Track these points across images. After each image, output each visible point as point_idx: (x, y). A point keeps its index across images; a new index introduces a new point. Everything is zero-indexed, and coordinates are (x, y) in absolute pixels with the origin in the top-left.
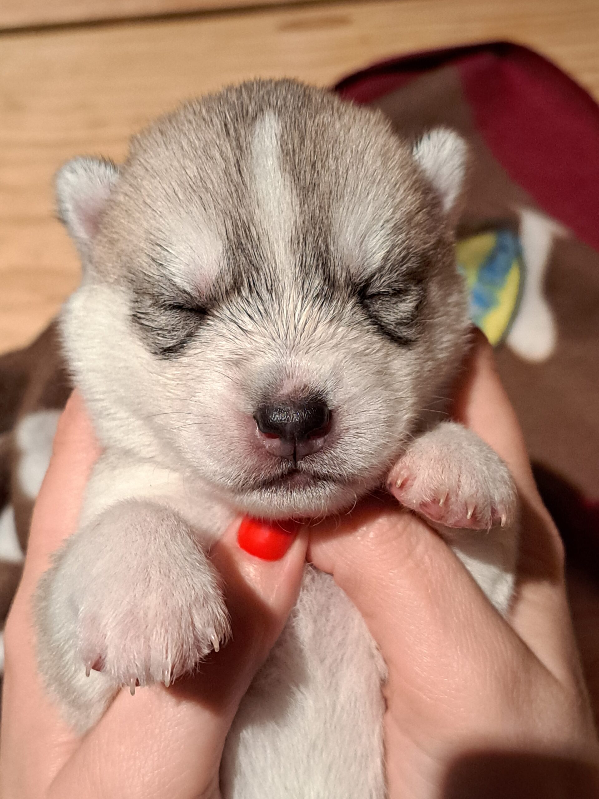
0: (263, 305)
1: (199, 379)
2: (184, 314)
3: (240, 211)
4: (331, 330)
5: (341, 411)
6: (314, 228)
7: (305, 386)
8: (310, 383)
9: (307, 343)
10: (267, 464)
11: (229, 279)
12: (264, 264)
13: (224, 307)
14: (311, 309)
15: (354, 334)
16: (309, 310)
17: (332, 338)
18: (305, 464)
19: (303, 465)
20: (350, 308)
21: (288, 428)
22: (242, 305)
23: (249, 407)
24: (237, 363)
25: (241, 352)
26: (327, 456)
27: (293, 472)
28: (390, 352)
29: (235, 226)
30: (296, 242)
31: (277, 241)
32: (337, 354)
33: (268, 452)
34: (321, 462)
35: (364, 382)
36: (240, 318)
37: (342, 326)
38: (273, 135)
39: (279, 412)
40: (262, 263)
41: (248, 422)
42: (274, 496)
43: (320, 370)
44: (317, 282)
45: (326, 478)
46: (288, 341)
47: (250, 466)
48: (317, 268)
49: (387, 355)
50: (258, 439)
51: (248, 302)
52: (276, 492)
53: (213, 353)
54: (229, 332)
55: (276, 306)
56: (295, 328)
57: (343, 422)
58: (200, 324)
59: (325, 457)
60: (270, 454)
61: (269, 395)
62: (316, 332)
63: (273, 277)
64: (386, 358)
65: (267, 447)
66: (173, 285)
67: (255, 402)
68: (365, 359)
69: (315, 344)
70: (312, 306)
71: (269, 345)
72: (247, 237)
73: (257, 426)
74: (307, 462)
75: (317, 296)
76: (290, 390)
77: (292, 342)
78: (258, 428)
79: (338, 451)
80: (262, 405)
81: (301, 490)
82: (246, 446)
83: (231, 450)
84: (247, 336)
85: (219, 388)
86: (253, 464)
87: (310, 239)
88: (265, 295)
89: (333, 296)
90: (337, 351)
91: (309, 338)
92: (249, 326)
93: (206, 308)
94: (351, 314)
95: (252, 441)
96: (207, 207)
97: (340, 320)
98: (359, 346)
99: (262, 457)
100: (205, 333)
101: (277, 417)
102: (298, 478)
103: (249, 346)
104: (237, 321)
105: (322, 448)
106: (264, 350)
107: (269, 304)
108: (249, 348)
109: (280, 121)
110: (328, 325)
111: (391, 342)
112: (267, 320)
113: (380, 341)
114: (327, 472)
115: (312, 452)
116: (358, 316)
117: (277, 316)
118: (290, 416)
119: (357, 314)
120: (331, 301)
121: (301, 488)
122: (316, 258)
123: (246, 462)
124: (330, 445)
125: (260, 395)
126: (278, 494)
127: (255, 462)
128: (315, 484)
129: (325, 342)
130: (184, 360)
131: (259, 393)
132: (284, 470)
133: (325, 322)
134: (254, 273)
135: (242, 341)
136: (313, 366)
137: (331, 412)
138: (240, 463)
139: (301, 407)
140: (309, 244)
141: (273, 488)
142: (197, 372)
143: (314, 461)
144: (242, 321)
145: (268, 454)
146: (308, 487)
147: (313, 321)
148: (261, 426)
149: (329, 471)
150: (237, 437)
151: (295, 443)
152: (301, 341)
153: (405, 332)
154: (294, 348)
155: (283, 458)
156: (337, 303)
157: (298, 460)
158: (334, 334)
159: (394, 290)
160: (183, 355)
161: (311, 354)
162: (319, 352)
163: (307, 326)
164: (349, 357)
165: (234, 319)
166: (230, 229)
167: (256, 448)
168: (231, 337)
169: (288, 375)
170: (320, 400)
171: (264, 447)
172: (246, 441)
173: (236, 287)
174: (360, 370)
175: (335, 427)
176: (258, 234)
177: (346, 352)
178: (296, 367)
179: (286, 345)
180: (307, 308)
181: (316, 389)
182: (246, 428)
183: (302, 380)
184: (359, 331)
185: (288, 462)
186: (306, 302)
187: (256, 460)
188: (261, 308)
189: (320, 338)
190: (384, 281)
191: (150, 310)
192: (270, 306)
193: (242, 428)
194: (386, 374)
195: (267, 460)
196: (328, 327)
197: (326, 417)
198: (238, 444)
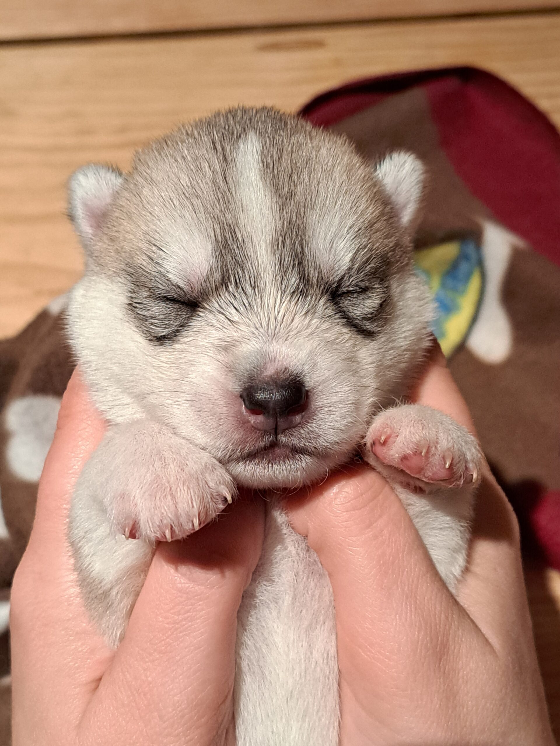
0: (247, 299)
1: (191, 363)
2: (177, 306)
3: (227, 215)
4: (307, 321)
5: (316, 391)
6: (292, 232)
7: (286, 369)
8: (290, 366)
9: (286, 332)
10: (251, 438)
11: (217, 276)
12: (248, 263)
13: (213, 300)
14: (289, 303)
15: (325, 326)
16: (287, 304)
17: (307, 329)
18: (285, 437)
19: (283, 439)
20: (322, 304)
21: (271, 405)
22: (229, 299)
23: (236, 387)
24: (226, 349)
25: (229, 339)
26: (304, 430)
27: (274, 445)
28: (357, 343)
29: (222, 229)
30: (276, 243)
31: (260, 243)
32: (312, 341)
33: (253, 427)
34: (299, 436)
35: (335, 367)
36: (227, 310)
37: (315, 318)
38: (255, 151)
39: (263, 391)
40: (246, 261)
41: (235, 401)
42: (257, 468)
43: (298, 355)
44: (294, 280)
45: (303, 451)
46: (270, 330)
47: (236, 439)
48: (294, 267)
49: (355, 345)
50: (244, 416)
51: (235, 296)
52: (258, 464)
53: (204, 340)
54: (218, 322)
55: (258, 300)
56: (275, 320)
57: (318, 401)
58: (192, 316)
59: (302, 431)
60: (254, 428)
61: (254, 377)
62: (293, 323)
63: (256, 274)
64: (354, 347)
65: (252, 422)
66: (167, 280)
67: (242, 383)
68: (335, 347)
69: (293, 333)
70: (290, 301)
71: (254, 333)
72: (233, 240)
73: (243, 404)
74: (287, 435)
75: (294, 292)
76: (272, 372)
77: (273, 331)
78: (244, 406)
79: (313, 426)
80: (248, 385)
81: (281, 462)
82: (233, 421)
83: (220, 425)
84: (233, 325)
85: (209, 370)
86: (240, 438)
87: (288, 241)
88: (249, 290)
89: (307, 293)
90: (312, 339)
91: (288, 328)
92: (236, 317)
93: (197, 301)
94: (323, 309)
95: (239, 417)
96: (197, 211)
97: (314, 313)
98: (330, 336)
99: (247, 431)
100: (197, 323)
101: (261, 396)
102: (278, 451)
103: (235, 334)
104: (224, 313)
105: (300, 423)
106: (249, 338)
107: (252, 298)
108: (235, 336)
109: (260, 140)
110: (304, 317)
111: (358, 334)
112: (251, 313)
113: (349, 332)
114: (303, 445)
115: (291, 427)
116: (330, 311)
117: (259, 309)
118: (273, 395)
119: (329, 310)
120: (306, 296)
121: (281, 460)
122: (293, 258)
123: (233, 436)
124: (307, 420)
125: (246, 376)
126: (261, 466)
127: (241, 436)
128: (294, 458)
129: (301, 331)
130: (177, 346)
131: (245, 375)
132: (266, 442)
133: (301, 314)
134: (239, 270)
135: (229, 330)
136: (291, 352)
137: (307, 391)
138: (229, 436)
139: (283, 387)
140: (287, 245)
141: (256, 461)
142: (190, 357)
143: (293, 435)
144: (229, 312)
145: (253, 429)
146: (287, 460)
147: (290, 313)
148: (247, 403)
149: (306, 444)
150: (225, 414)
151: (277, 419)
152: (281, 330)
153: (368, 326)
154: (275, 336)
155: (265, 432)
156: (312, 298)
157: (279, 434)
158: (309, 325)
159: (361, 288)
160: (177, 342)
161: (290, 341)
162: (296, 340)
163: (285, 318)
164: (322, 344)
165: (222, 311)
166: (218, 231)
167: (243, 424)
168: (221, 327)
169: (271, 359)
170: (299, 381)
171: (249, 422)
172: (233, 417)
173: (224, 282)
174: (332, 356)
175: (311, 405)
176: (242, 236)
177: (319, 340)
178: (277, 352)
179: (268, 333)
180: (286, 302)
181: (295, 371)
182: (233, 406)
183: (283, 363)
184: (330, 324)
185: (270, 436)
186: (284, 297)
187: (242, 433)
188: (246, 302)
189: (297, 328)
190: (352, 281)
191: (146, 301)
192: (253, 299)
193: (230, 406)
194: (353, 361)
195: (252, 433)
196: (304, 319)
197: (304, 396)
198: (226, 420)
